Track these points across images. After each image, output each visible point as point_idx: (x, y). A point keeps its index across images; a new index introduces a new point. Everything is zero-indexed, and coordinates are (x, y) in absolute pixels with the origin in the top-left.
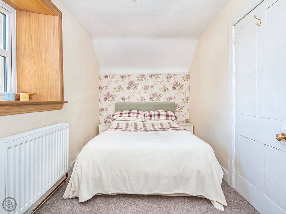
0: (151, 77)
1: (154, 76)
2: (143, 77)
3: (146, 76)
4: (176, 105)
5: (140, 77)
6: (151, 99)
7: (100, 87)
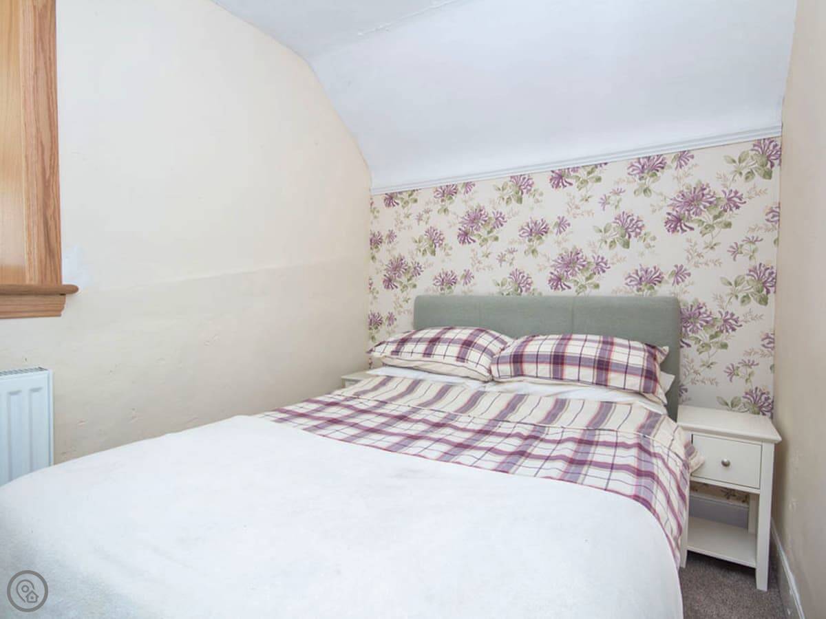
0: (559, 179)
1: (572, 173)
2: (521, 186)
3: (535, 179)
4: (687, 314)
5: (508, 188)
6: (557, 281)
7: (371, 241)
